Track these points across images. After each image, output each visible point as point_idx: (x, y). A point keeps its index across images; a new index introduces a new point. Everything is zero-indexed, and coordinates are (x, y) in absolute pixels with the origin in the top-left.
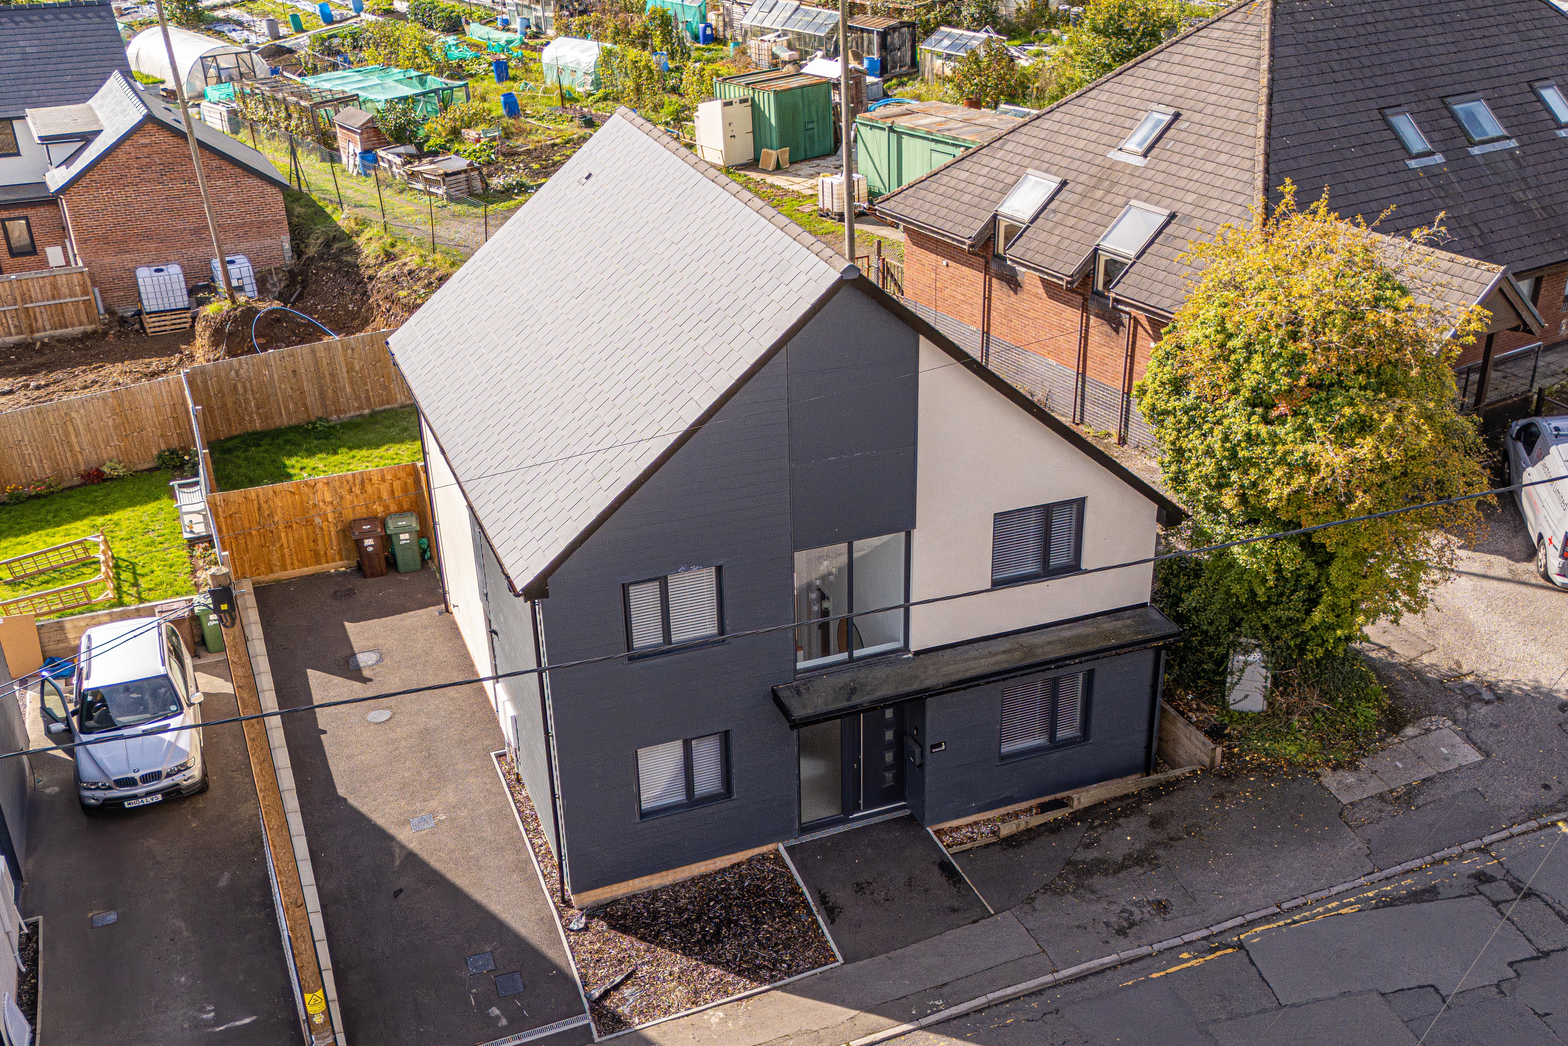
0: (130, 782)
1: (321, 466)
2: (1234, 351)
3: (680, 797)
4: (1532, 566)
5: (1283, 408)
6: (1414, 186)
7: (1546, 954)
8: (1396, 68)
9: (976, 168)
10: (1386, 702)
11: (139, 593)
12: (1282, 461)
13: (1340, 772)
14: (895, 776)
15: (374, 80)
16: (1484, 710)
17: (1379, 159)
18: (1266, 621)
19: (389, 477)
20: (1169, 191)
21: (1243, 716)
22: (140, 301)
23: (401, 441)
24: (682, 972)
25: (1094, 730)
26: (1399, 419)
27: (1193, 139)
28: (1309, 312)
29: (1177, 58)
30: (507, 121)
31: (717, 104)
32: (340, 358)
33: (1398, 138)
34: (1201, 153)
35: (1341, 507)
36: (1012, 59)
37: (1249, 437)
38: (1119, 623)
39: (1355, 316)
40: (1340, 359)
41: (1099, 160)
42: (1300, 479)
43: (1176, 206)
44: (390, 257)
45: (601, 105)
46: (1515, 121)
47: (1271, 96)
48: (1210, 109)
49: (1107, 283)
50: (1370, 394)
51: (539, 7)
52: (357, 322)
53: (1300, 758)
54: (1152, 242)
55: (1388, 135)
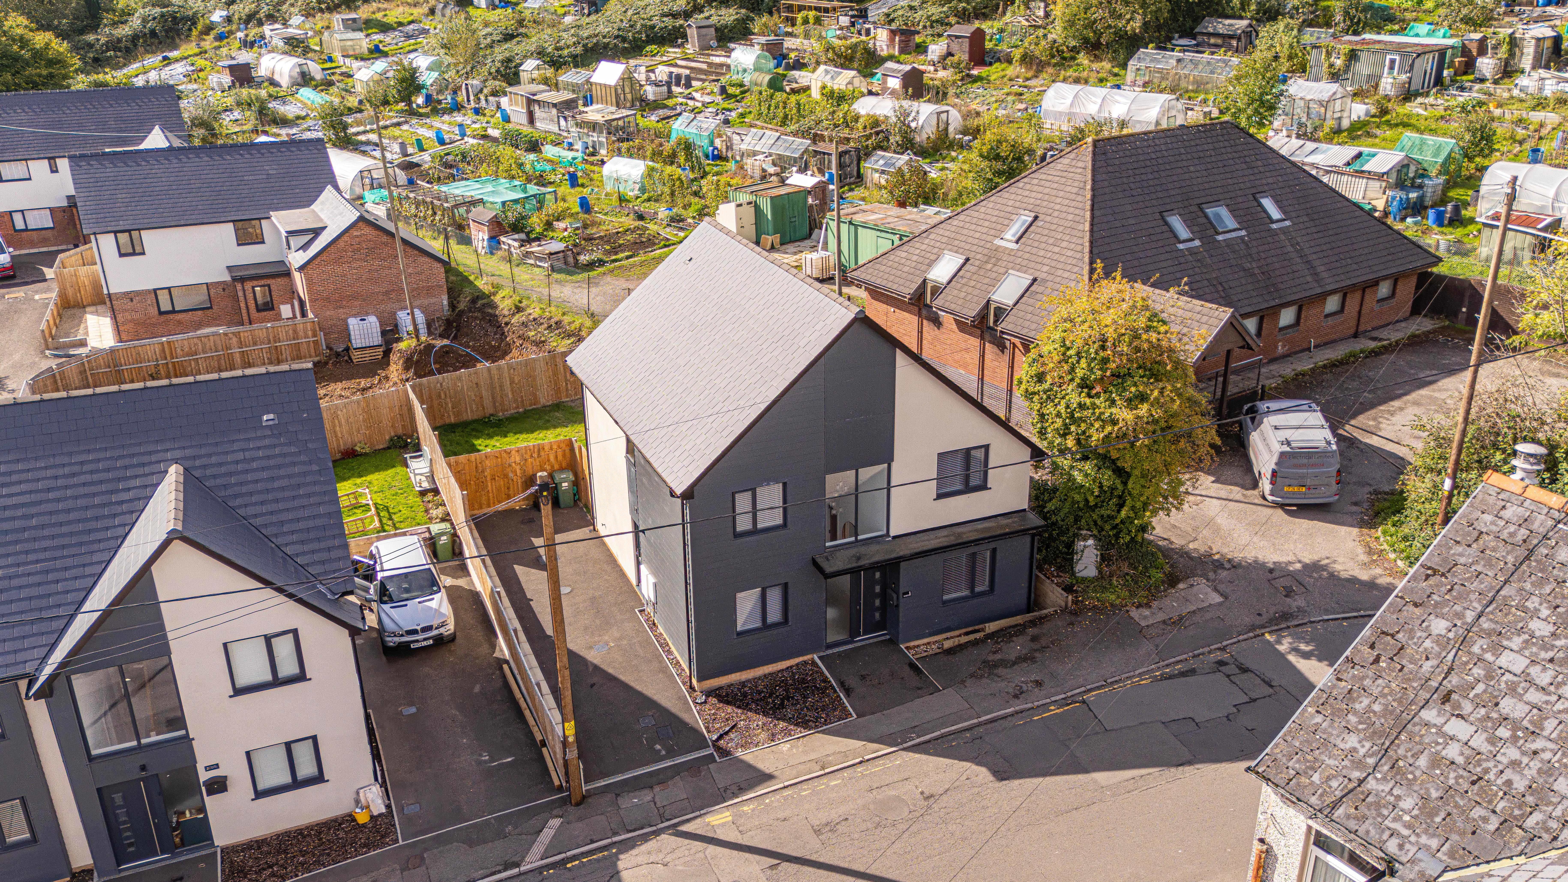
0: (414, 632)
1: (498, 444)
2: (1071, 357)
3: (758, 624)
4: (1256, 492)
5: (1098, 389)
6: (1182, 260)
7: (1255, 700)
8: (1171, 186)
9: (912, 250)
10: (1167, 568)
11: (394, 524)
12: (1098, 418)
13: (1141, 609)
14: (881, 615)
15: (489, 188)
16: (1225, 573)
17: (1160, 244)
18: (1095, 517)
19: (555, 447)
20: (1032, 265)
21: (1084, 579)
22: (350, 341)
23: (547, 429)
24: (764, 724)
25: (997, 586)
26: (1161, 392)
27: (1046, 232)
28: (1110, 333)
29: (1035, 181)
30: (582, 216)
31: (732, 205)
32: (506, 375)
33: (1172, 231)
34: (1051, 241)
35: (1132, 445)
36: (925, 173)
37: (1082, 406)
38: (1010, 521)
39: (1137, 337)
40: (1128, 360)
41: (988, 245)
42: (1109, 429)
43: (1037, 274)
44: (519, 309)
45: (647, 204)
46: (1245, 219)
47: (1093, 206)
48: (1056, 214)
49: (995, 322)
50: (1145, 379)
51: (595, 134)
52: (498, 354)
53: (1118, 602)
54: (1022, 296)
55: (1165, 228)
